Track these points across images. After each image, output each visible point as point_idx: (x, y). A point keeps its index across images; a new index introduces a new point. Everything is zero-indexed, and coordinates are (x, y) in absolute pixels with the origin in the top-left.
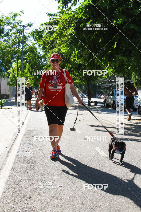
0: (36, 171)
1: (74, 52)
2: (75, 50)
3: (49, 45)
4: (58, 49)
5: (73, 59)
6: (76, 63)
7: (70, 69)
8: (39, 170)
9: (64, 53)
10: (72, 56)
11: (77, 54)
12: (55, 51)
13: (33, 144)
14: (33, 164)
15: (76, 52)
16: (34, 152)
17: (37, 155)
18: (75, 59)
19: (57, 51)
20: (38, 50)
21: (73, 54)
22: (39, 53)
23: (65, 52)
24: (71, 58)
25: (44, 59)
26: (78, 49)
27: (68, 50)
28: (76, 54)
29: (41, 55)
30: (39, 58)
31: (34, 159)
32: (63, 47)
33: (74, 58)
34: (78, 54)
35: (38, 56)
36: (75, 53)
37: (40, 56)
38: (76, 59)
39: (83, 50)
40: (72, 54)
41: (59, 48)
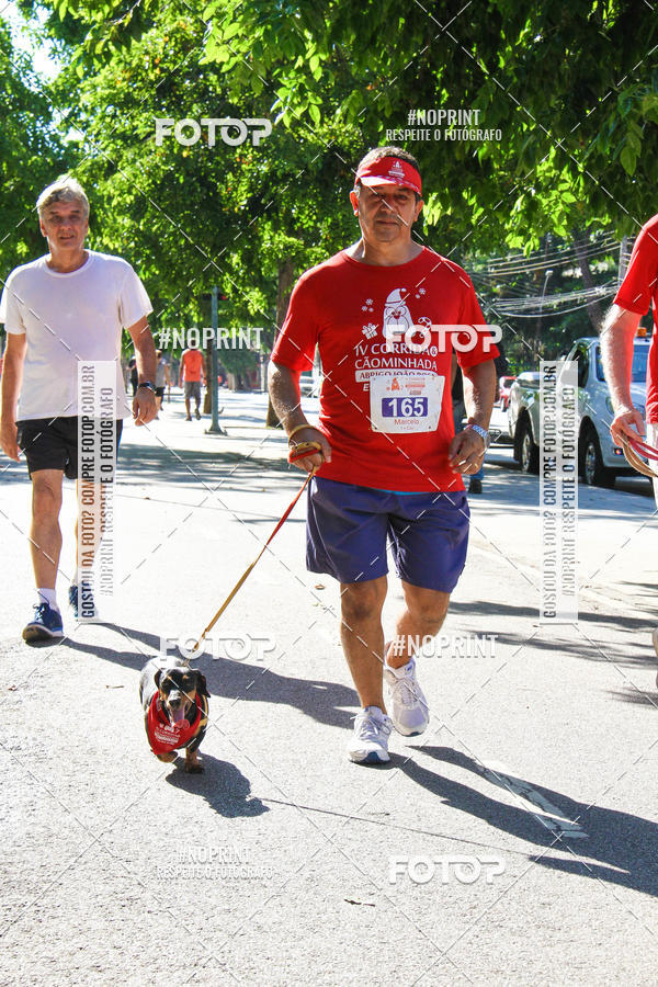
0: (61, 945)
1: (300, 62)
2: (311, 47)
3: (110, 5)
4: (171, 35)
5: (290, 111)
6: (306, 140)
7: (266, 187)
8: (81, 941)
9: (225, 69)
10: (281, 93)
11: (318, 76)
12: (147, 53)
13: (18, 749)
14: (30, 892)
15: (314, 66)
16: (32, 803)
17: (55, 830)
18: (306, 115)
19: (166, 56)
20: (21, 43)
21: (292, 75)
22: (28, 65)
23: (233, 60)
24: (279, 110)
25: (66, 112)
26: (325, 40)
27: (257, 46)
28: (310, 75)
29: (38, 82)
30: (25, 100)
31: (34, 859)
32: (215, 20)
33: (299, 104)
34: (325, 78)
35: (18, 87)
36: (305, 69)
37: (35, 89)
38: (316, 114)
39: (367, 44)
40: (280, 75)
41: (177, 30)
